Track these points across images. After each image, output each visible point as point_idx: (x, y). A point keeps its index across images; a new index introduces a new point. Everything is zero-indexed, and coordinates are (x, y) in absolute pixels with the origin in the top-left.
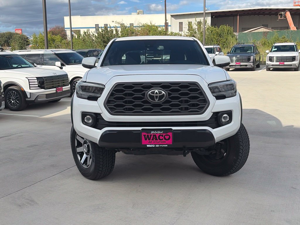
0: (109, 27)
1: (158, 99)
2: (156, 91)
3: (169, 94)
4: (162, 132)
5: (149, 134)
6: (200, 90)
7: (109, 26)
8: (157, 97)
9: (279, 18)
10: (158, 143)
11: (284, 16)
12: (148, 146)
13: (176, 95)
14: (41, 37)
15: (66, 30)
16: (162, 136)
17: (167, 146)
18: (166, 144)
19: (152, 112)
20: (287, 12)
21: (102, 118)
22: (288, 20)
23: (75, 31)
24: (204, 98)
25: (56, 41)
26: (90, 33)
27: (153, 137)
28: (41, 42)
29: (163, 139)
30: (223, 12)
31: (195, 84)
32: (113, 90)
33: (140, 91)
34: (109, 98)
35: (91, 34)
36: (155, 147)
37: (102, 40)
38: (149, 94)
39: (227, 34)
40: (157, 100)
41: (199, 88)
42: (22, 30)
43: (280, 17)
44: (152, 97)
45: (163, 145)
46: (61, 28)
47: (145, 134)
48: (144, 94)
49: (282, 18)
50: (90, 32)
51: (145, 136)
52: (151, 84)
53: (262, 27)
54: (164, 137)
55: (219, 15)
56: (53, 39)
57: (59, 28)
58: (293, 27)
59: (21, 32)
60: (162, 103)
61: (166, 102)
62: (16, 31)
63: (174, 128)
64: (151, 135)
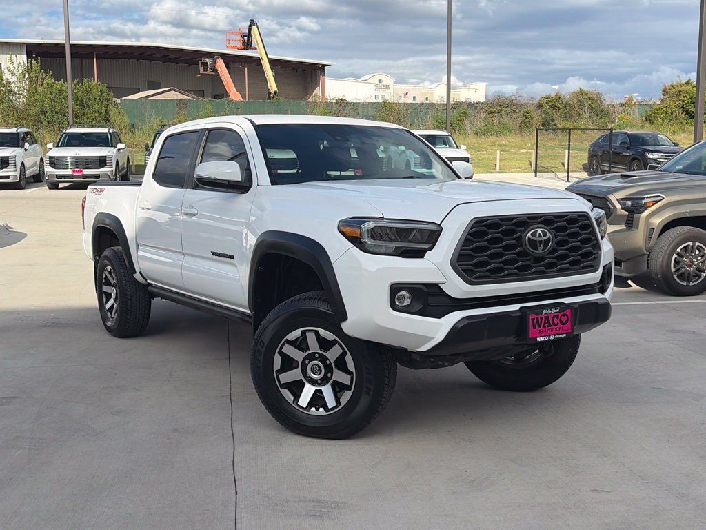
1: (542, 246)
2: (539, 232)
3: (555, 237)
4: (558, 310)
5: (539, 317)
8: (541, 242)
9: (202, 71)
10: (553, 333)
11: (211, 69)
12: (539, 339)
13: (563, 237)
16: (557, 317)
17: (565, 335)
18: (562, 331)
19: (532, 274)
20: (218, 60)
21: (444, 291)
22: (222, 78)
24: (595, 241)
27: (545, 321)
29: (558, 324)
30: (40, 44)
32: (468, 234)
34: (461, 250)
36: (549, 341)
38: (529, 237)
39: (97, 101)
40: (541, 249)
41: (590, 224)
43: (202, 68)
44: (533, 243)
45: (559, 334)
47: (536, 317)
48: (519, 239)
49: (208, 72)
51: (533, 320)
53: (172, 90)
54: (561, 320)
55: (46, 52)
58: (234, 94)
60: (547, 254)
64: (542, 318)
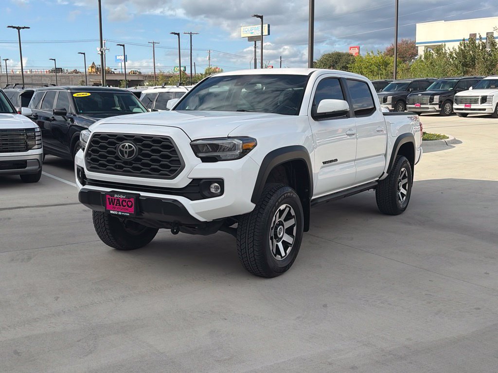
0: (478, 39)
2: (127, 144)
3: (140, 150)
4: (125, 197)
5: (113, 198)
6: (173, 147)
7: (478, 37)
8: (126, 152)
10: (121, 211)
12: (111, 212)
13: (147, 151)
14: (367, 60)
15: (417, 47)
16: (125, 201)
17: (128, 214)
18: (128, 212)
19: (123, 172)
23: (434, 48)
24: (177, 158)
25: (390, 65)
26: (445, 50)
27: (117, 202)
28: (365, 68)
29: (125, 206)
31: (168, 139)
32: (91, 141)
33: (113, 144)
34: (88, 150)
35: (448, 51)
36: (118, 215)
37: (460, 62)
38: (120, 148)
40: (126, 156)
41: (172, 145)
42: (360, 48)
44: (122, 152)
45: (125, 213)
46: (410, 43)
47: (111, 198)
48: (116, 148)
50: (446, 48)
51: (109, 199)
52: (124, 135)
54: (127, 204)
56: (386, 62)
57: (407, 43)
59: (357, 51)
60: (133, 160)
61: (137, 160)
62: (350, 49)
63: (142, 194)
64: (115, 199)
